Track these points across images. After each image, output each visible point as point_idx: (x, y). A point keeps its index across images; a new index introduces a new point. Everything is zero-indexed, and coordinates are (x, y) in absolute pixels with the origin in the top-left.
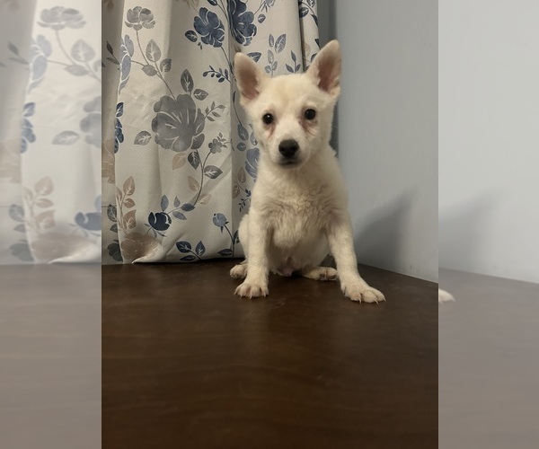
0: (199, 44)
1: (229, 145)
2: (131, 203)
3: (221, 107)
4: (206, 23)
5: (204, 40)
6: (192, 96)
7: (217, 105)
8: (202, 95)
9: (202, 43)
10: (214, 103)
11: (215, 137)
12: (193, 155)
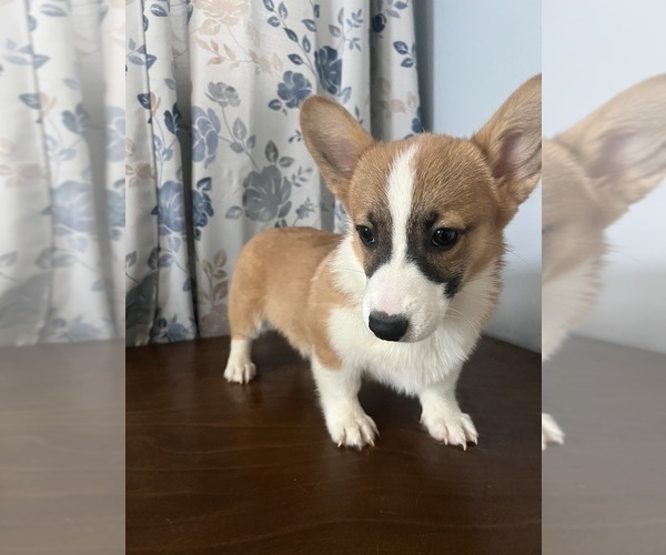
0: (284, 111)
1: (318, 210)
2: (222, 274)
3: (309, 170)
4: (291, 86)
5: (290, 105)
6: (278, 166)
7: (304, 169)
8: (288, 162)
9: (287, 109)
10: (300, 169)
11: (302, 202)
12: (280, 223)
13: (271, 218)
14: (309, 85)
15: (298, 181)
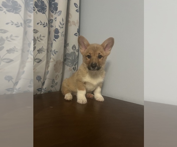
1: (46, 51)
4: (40, 4)
5: (39, 11)
8: (36, 31)
9: (37, 12)
14: (46, 6)
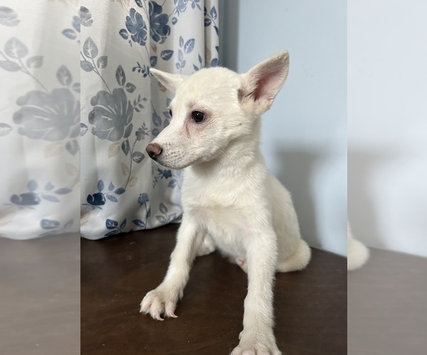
3: (145, 99)
6: (125, 89)
7: (142, 98)
8: (132, 88)
11: (140, 126)
12: (125, 144)
13: (119, 138)
15: (137, 107)
